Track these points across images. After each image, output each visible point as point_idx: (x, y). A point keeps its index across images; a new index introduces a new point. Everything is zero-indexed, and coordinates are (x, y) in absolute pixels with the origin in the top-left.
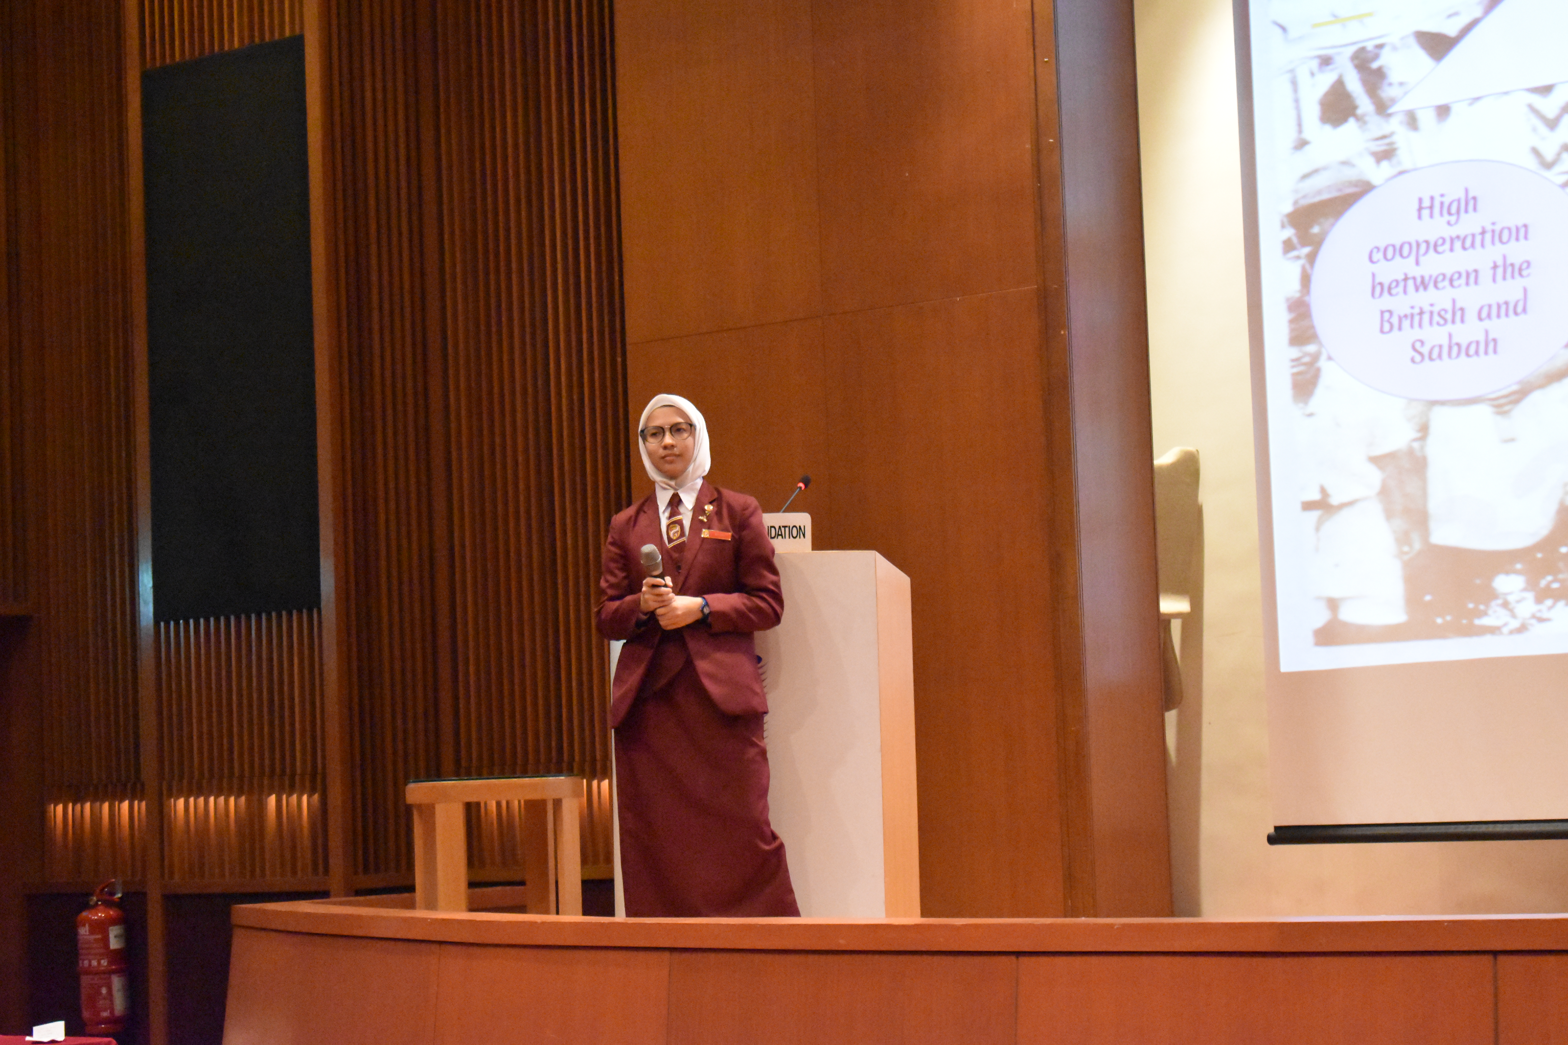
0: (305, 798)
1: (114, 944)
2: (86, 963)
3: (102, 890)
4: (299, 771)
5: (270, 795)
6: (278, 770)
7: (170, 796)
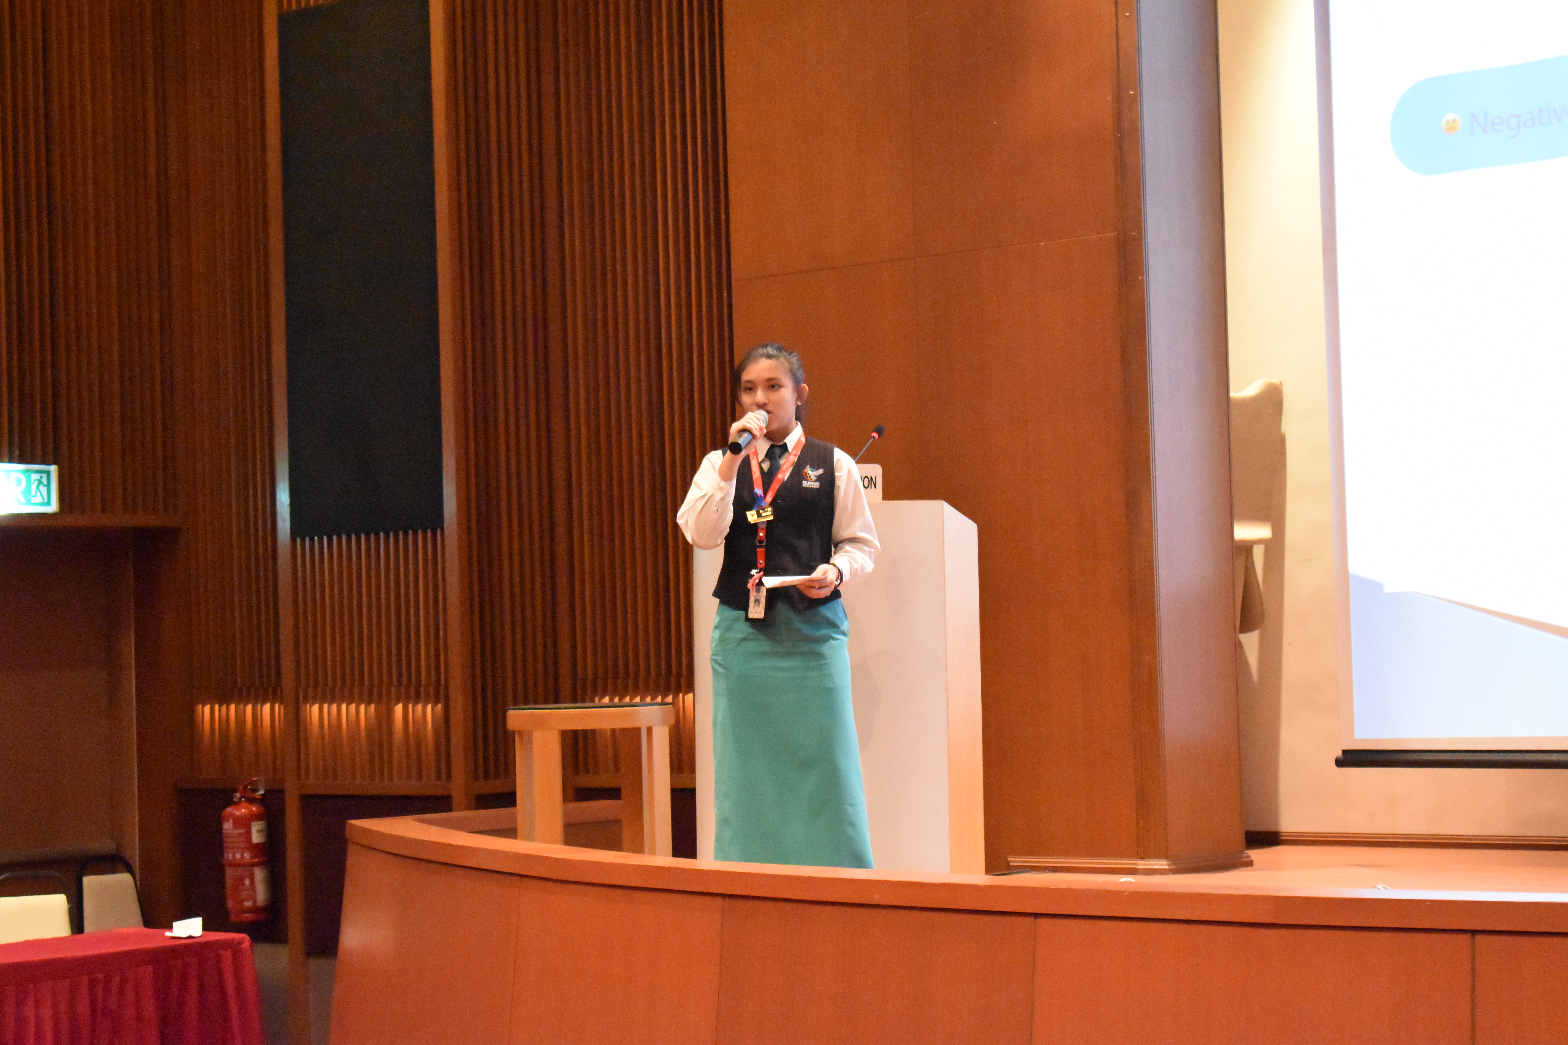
0: (429, 707)
1: (257, 837)
2: (230, 856)
3: (245, 788)
4: (423, 683)
5: (397, 703)
6: (404, 682)
7: (306, 700)
